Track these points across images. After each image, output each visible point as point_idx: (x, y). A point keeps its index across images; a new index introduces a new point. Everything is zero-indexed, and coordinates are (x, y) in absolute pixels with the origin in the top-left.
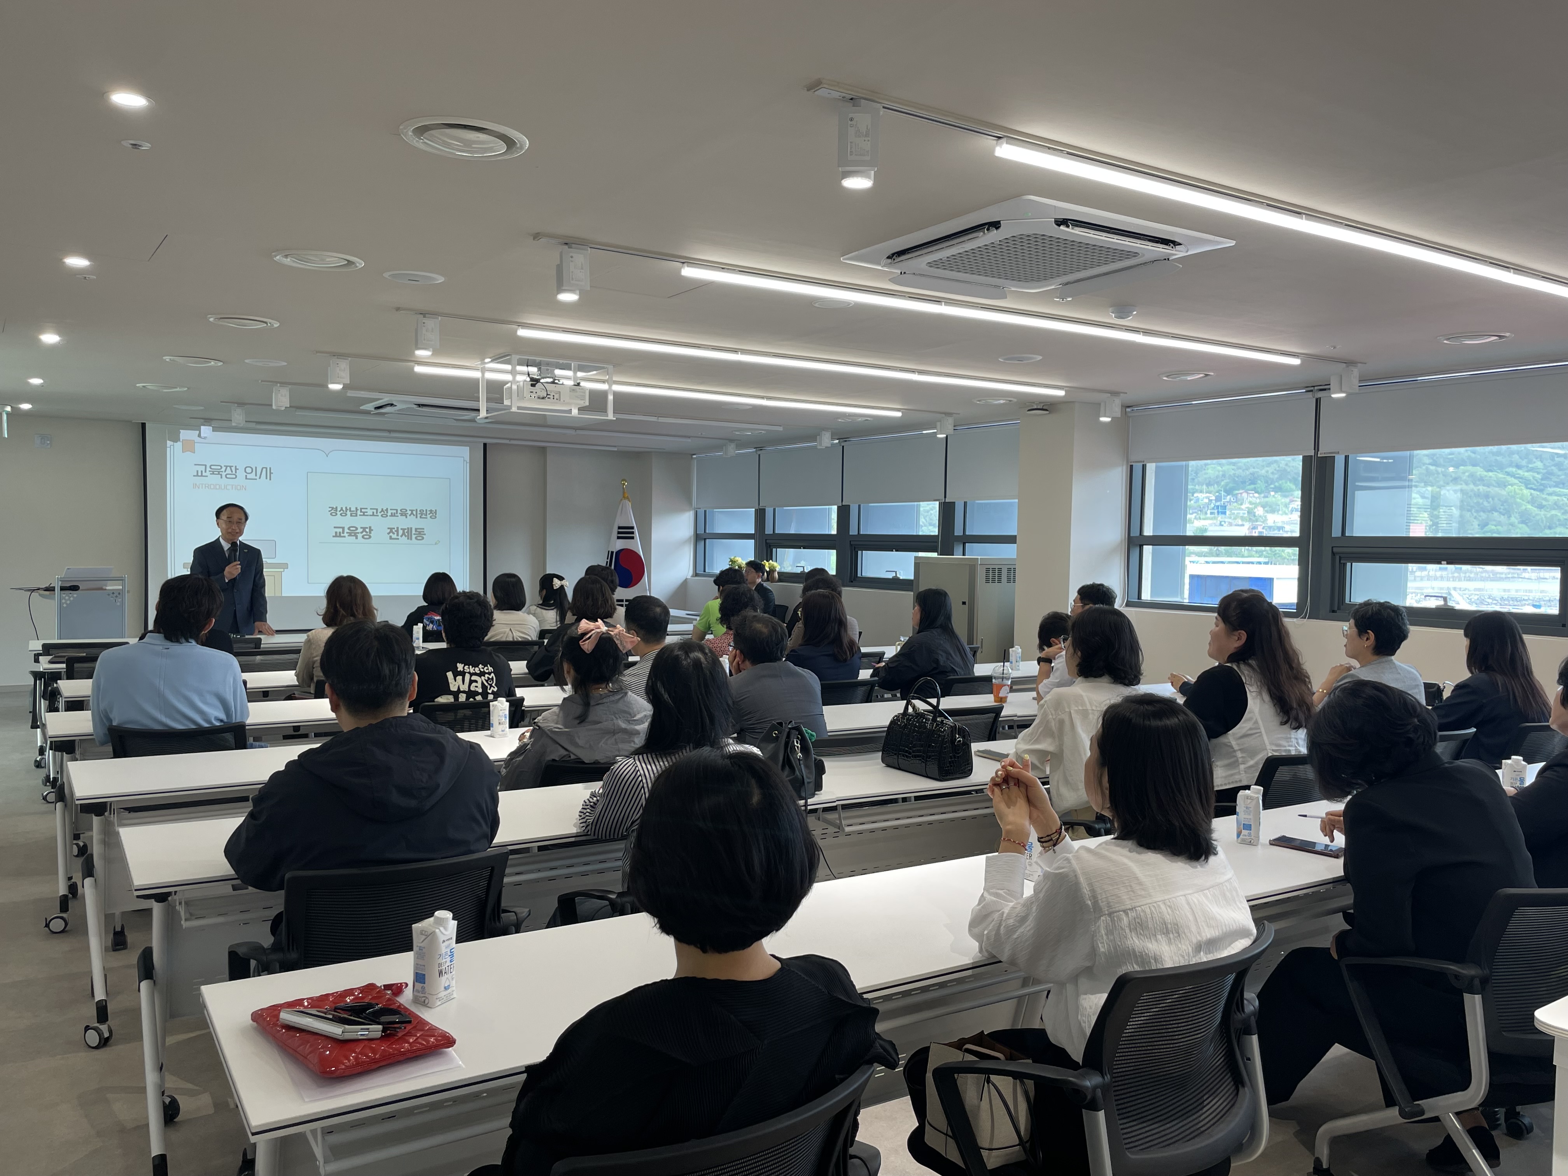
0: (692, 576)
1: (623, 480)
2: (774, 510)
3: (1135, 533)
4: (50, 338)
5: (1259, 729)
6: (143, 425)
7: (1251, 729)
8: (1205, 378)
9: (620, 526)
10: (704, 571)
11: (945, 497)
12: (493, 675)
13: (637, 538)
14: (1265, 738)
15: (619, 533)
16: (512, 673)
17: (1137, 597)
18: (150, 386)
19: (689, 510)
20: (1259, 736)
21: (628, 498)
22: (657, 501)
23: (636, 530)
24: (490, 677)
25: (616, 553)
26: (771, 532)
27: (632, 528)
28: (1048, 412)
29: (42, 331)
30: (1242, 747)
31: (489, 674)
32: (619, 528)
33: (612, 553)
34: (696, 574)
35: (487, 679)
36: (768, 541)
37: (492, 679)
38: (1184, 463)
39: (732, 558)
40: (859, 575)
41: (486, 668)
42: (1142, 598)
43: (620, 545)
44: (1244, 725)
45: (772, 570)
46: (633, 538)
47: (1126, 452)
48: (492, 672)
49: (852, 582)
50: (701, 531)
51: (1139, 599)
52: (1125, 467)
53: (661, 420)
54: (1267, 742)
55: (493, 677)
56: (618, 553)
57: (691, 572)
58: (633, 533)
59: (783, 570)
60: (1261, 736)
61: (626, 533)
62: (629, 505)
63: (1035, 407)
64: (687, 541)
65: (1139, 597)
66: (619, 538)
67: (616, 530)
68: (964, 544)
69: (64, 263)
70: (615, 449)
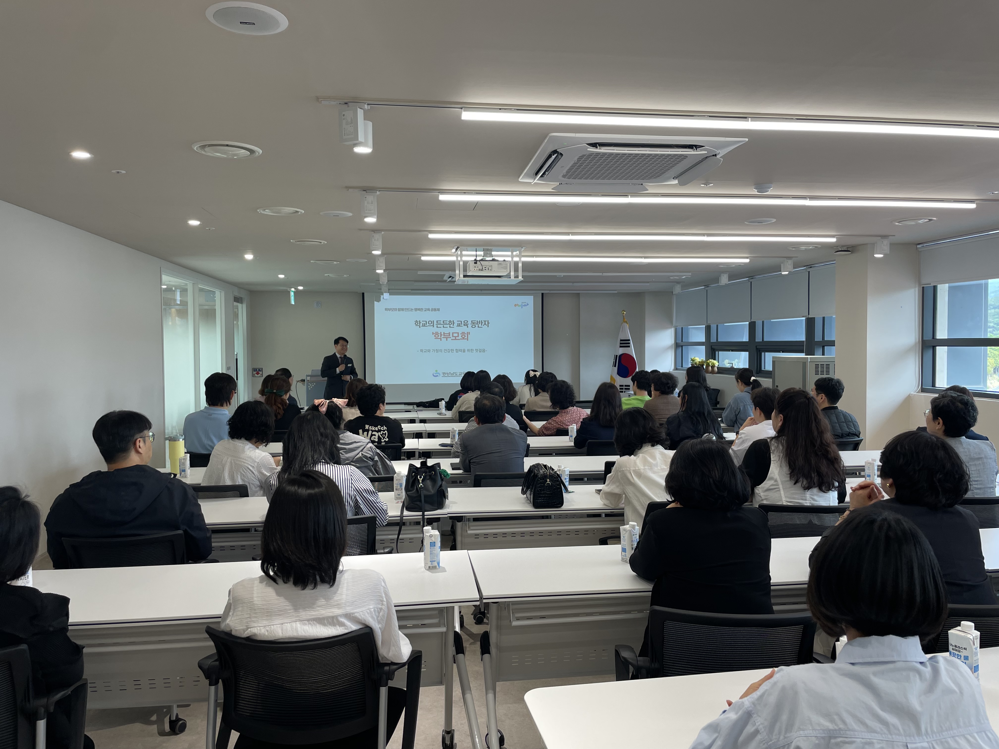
0: (674, 370)
1: (623, 311)
2: (717, 326)
3: (928, 337)
4: (249, 257)
5: (778, 485)
6: (363, 294)
7: (772, 485)
8: (929, 222)
9: (622, 339)
10: (682, 367)
11: (809, 314)
12: (386, 431)
13: (632, 346)
14: (782, 492)
15: (621, 344)
16: (403, 430)
17: (931, 384)
18: (331, 275)
19: (671, 328)
20: (778, 491)
21: (626, 322)
22: (648, 323)
23: (631, 342)
24: (384, 433)
25: (619, 356)
26: (715, 341)
27: (629, 340)
28: (850, 253)
29: (246, 253)
30: (766, 497)
31: (384, 431)
32: (621, 340)
33: (617, 356)
34: (676, 369)
35: (382, 434)
36: (713, 347)
37: (385, 434)
38: (983, 282)
39: (693, 358)
40: (763, 369)
41: (383, 427)
42: (937, 386)
43: (621, 351)
44: (768, 482)
45: (713, 367)
46: (629, 346)
47: (918, 278)
48: (385, 430)
49: (758, 373)
50: (679, 341)
51: (933, 386)
52: (917, 289)
53: (605, 274)
54: (783, 495)
55: (386, 433)
56: (620, 356)
57: (673, 367)
58: (629, 343)
59: (720, 366)
60: (779, 490)
61: (625, 343)
62: (627, 326)
63: (840, 250)
64: (670, 347)
65: (934, 384)
66: (621, 347)
67: (619, 342)
68: (823, 347)
69: (188, 224)
70: (616, 292)
